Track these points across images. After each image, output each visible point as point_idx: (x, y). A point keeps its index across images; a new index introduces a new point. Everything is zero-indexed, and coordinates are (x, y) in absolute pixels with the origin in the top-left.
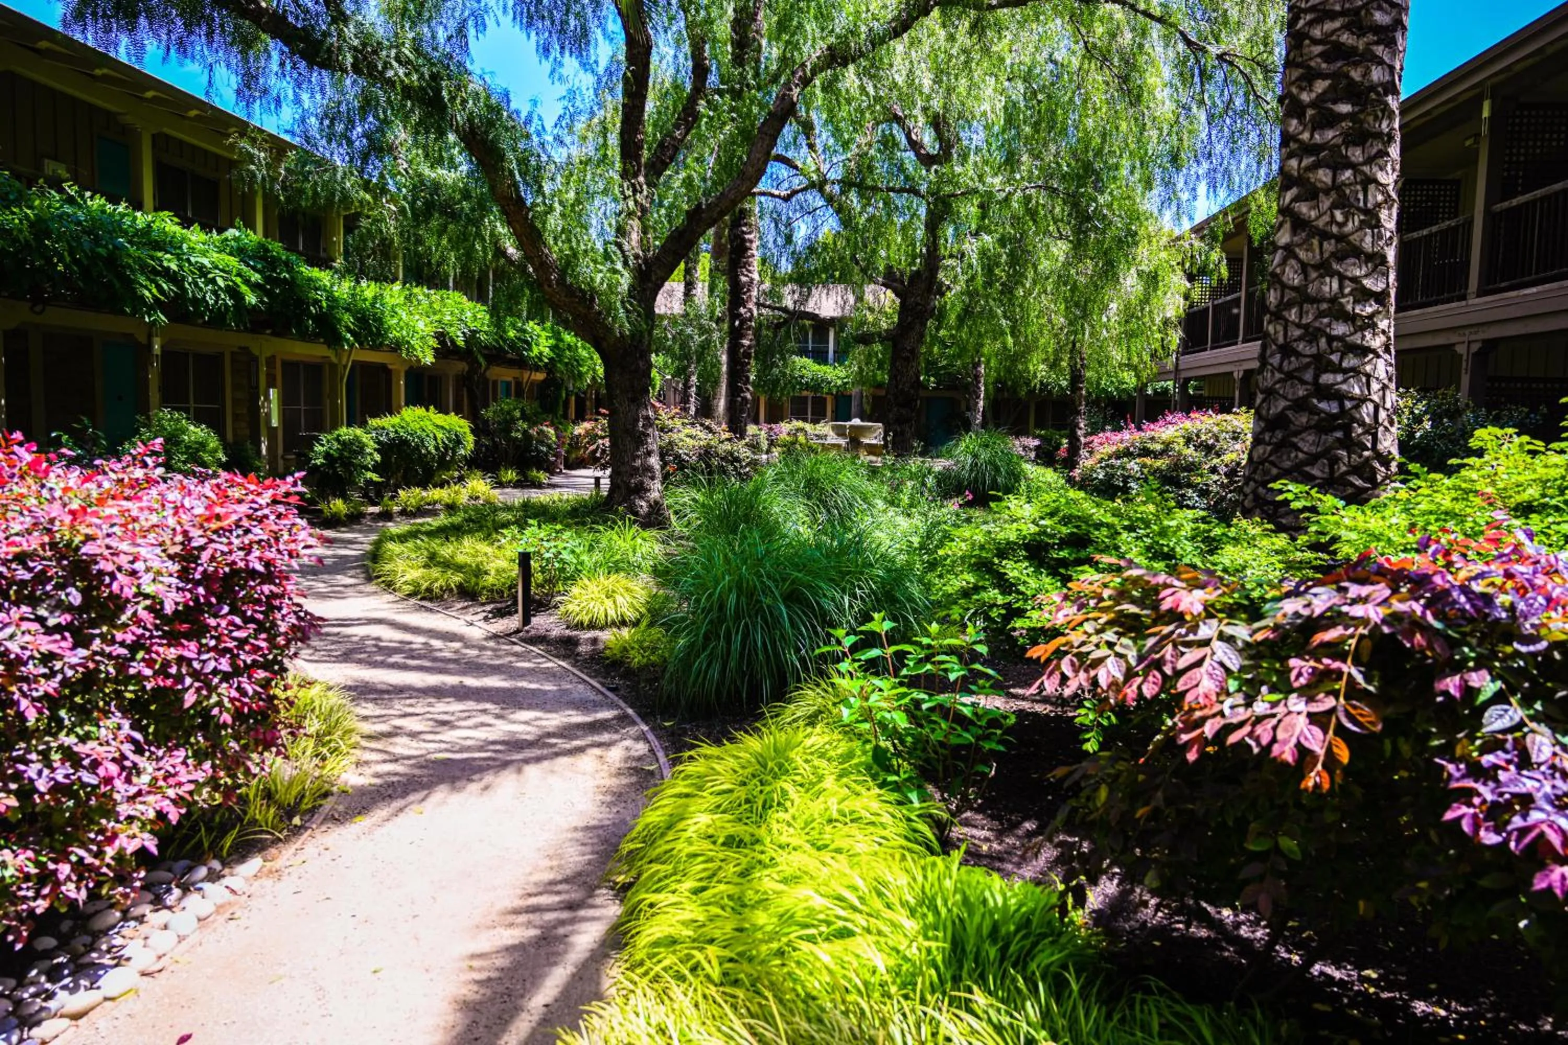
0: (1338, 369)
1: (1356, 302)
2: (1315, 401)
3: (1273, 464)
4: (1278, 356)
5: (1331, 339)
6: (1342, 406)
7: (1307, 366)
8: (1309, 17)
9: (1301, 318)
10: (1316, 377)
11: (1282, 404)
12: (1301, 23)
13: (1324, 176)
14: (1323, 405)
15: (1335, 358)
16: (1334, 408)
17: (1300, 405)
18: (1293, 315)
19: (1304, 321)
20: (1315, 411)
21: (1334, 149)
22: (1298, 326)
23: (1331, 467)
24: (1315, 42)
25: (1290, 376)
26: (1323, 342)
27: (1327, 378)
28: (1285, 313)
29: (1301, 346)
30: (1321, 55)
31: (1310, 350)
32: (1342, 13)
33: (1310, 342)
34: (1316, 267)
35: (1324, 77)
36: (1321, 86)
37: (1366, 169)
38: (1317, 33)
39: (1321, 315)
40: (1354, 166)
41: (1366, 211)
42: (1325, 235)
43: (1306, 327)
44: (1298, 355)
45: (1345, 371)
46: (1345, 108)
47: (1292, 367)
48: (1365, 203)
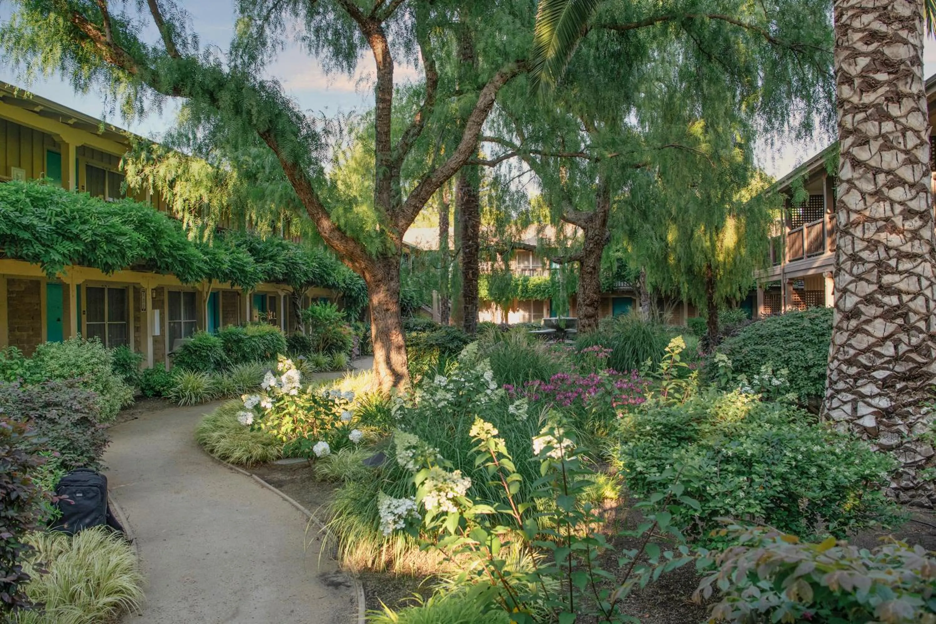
0: (896, 271)
1: (905, 219)
2: (880, 297)
3: (851, 346)
4: (849, 263)
5: (887, 249)
6: (900, 299)
7: (870, 271)
8: (850, 13)
9: (864, 233)
10: (879, 278)
11: (856, 299)
12: (845, 18)
13: (871, 128)
14: (886, 299)
15: (893, 263)
16: (894, 300)
17: (868, 300)
18: (858, 232)
19: (866, 236)
20: (879, 304)
21: (877, 106)
22: (863, 240)
23: (896, 347)
24: (855, 30)
25: (859, 278)
26: (882, 250)
27: (887, 279)
28: (852, 230)
29: (865, 255)
30: (861, 39)
31: (873, 257)
32: (875, 9)
33: (872, 251)
34: (872, 195)
35: (865, 55)
36: (863, 62)
37: (903, 120)
38: (856, 24)
39: (879, 230)
40: (895, 120)
41: (907, 152)
42: (877, 171)
43: (869, 241)
44: (863, 261)
45: (900, 273)
46: (882, 77)
47: (860, 271)
48: (905, 146)
